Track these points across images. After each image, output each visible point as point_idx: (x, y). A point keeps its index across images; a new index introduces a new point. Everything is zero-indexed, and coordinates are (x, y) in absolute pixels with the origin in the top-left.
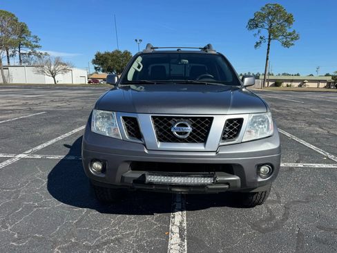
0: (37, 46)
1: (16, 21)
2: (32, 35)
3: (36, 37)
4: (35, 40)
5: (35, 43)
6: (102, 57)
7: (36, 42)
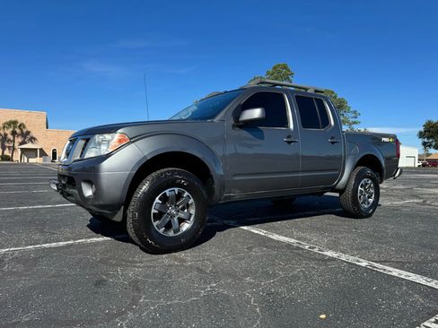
0: (355, 123)
1: (335, 97)
2: (351, 110)
3: (355, 112)
4: (354, 115)
5: (354, 120)
6: (432, 127)
7: (355, 118)
